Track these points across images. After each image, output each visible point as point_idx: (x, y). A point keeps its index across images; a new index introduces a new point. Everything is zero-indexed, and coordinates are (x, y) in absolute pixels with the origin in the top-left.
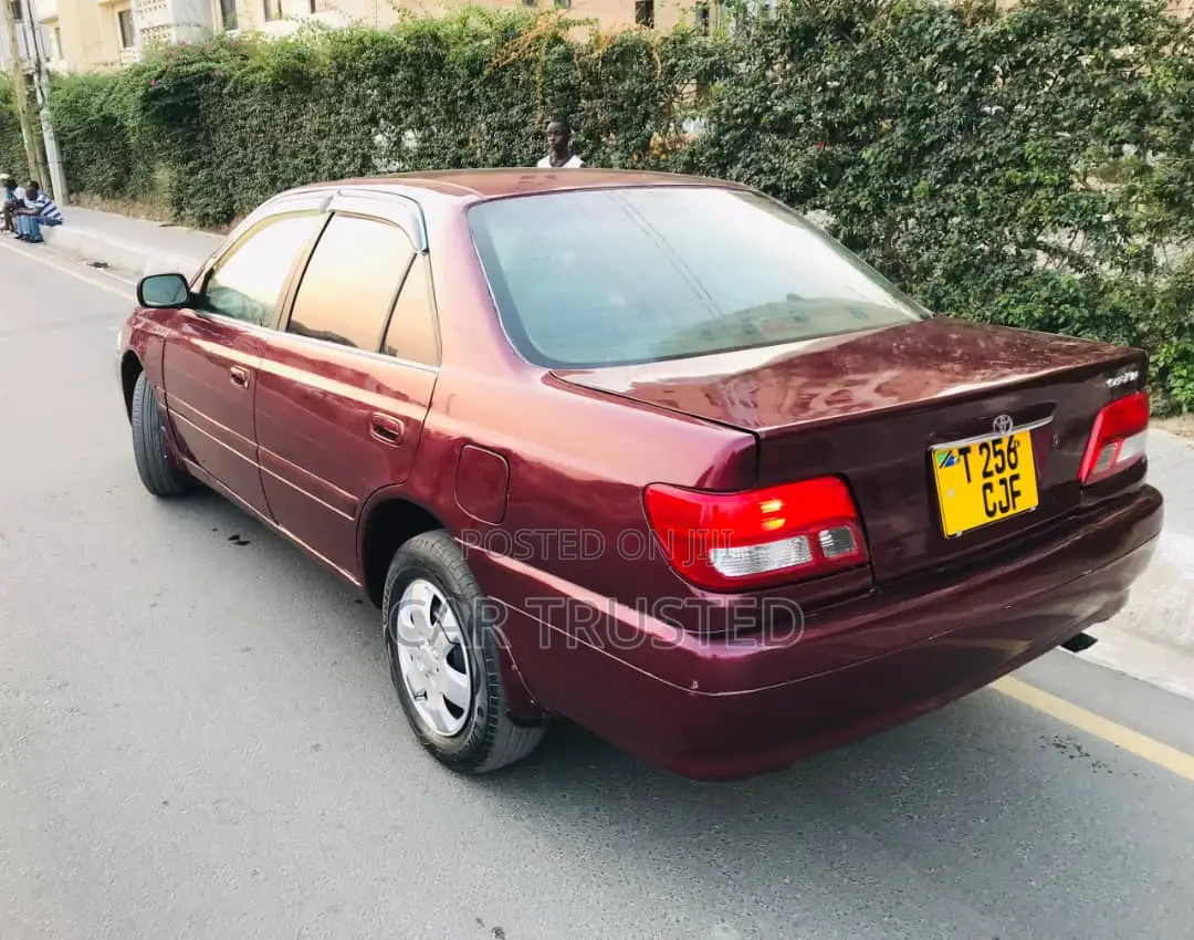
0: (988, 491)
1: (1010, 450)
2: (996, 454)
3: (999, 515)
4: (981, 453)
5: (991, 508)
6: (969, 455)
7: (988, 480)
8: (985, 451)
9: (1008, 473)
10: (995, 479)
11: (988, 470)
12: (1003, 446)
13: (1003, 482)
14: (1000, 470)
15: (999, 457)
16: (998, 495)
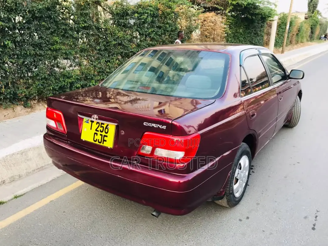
0: (96, 135)
1: (106, 128)
2: (101, 127)
3: (97, 143)
4: (97, 124)
5: (95, 140)
6: (93, 123)
7: (97, 132)
8: (98, 124)
9: (104, 134)
10: (99, 133)
11: (97, 130)
12: (105, 126)
13: (101, 135)
14: (102, 132)
15: (102, 128)
16: (98, 137)
